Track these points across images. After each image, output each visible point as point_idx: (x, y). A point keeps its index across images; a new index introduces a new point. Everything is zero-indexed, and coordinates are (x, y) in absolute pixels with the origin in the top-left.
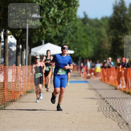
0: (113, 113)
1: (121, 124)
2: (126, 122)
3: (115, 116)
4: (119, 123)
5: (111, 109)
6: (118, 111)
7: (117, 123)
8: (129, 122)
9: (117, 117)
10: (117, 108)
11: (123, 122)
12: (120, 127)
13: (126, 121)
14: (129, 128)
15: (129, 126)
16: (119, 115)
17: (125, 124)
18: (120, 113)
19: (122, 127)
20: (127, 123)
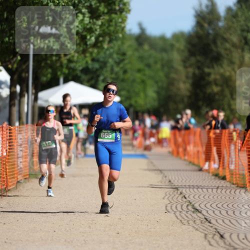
0: (194, 215)
1: (211, 236)
2: (218, 232)
3: (198, 222)
4: (206, 235)
5: (190, 207)
6: (204, 212)
7: (203, 235)
8: (224, 233)
9: (201, 222)
10: (202, 206)
11: (214, 233)
12: (209, 242)
13: (220, 231)
14: (225, 243)
15: (226, 241)
16: (205, 219)
17: (217, 237)
18: (208, 215)
19: (213, 242)
20: (222, 234)
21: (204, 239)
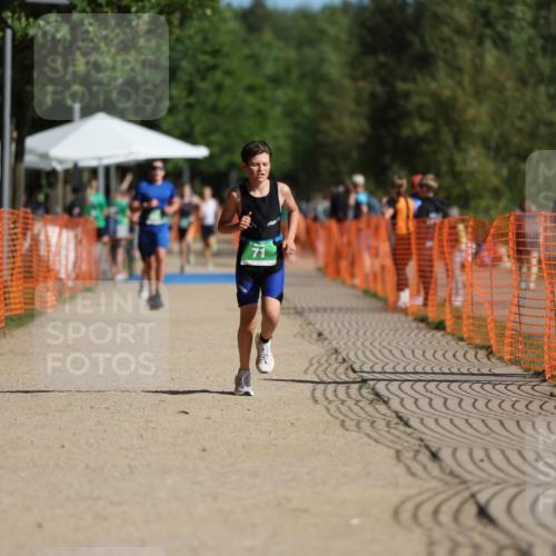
1: (411, 454)
2: (427, 447)
3: (381, 424)
4: (398, 453)
5: (365, 392)
7: (391, 452)
8: (439, 449)
9: (388, 424)
10: (393, 388)
11: (417, 447)
12: (409, 469)
13: (430, 444)
14: (442, 470)
15: (444, 465)
16: (400, 418)
17: (424, 457)
18: (403, 410)
19: (416, 468)
20: (434, 450)
21: (394, 462)
